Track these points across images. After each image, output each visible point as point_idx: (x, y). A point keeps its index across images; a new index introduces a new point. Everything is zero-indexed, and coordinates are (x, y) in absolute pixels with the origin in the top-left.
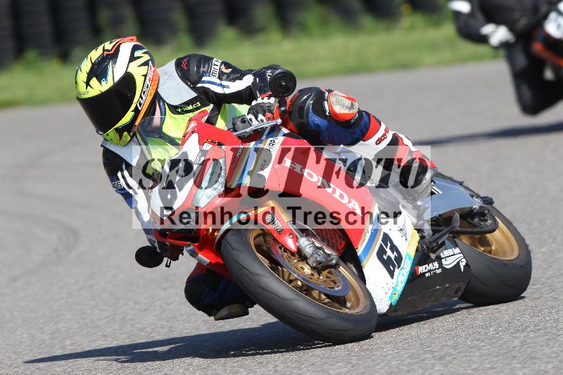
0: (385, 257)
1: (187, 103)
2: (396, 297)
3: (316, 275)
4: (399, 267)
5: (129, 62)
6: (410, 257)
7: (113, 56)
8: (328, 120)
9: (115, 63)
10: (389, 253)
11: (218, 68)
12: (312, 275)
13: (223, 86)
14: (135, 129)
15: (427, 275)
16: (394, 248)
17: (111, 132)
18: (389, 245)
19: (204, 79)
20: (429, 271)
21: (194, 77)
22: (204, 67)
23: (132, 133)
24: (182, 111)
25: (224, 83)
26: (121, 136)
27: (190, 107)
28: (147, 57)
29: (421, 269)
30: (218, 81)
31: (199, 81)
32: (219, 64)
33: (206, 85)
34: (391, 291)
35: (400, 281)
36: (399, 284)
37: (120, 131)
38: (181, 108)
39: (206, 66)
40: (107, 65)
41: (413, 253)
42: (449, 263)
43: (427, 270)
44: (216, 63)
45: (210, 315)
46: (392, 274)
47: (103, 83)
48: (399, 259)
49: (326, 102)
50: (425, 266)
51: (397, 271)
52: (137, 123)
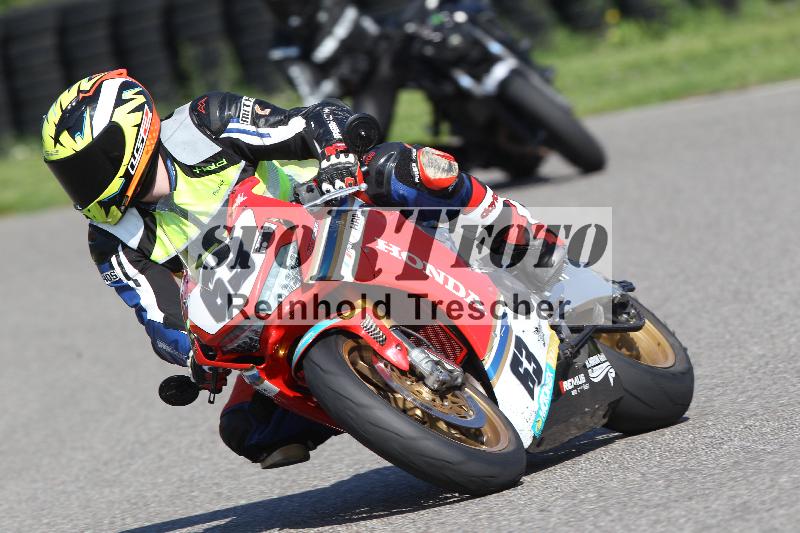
0: (522, 370)
1: (208, 162)
2: (540, 425)
3: (438, 401)
4: (539, 383)
5: (115, 108)
6: (550, 368)
7: (91, 99)
8: (418, 190)
9: (94, 109)
10: (526, 364)
11: (250, 109)
12: (434, 400)
13: (261, 136)
14: (126, 201)
15: (574, 393)
16: (531, 357)
17: (93, 205)
18: (524, 352)
19: (231, 126)
20: (576, 387)
21: (216, 125)
22: (230, 110)
23: (123, 208)
24: (202, 171)
25: (262, 130)
26: (107, 212)
27: (213, 167)
28: (141, 99)
29: (567, 385)
30: (253, 129)
31: (224, 129)
32: (251, 104)
33: (234, 135)
34: (533, 418)
35: (541, 402)
36: (543, 407)
37: (106, 206)
38: (199, 168)
39: (233, 108)
40: (83, 113)
41: (553, 363)
42: (597, 375)
43: (572, 386)
44: (247, 103)
45: (254, 460)
46: (531, 393)
47: (78, 138)
48: (538, 371)
49: (414, 164)
50: (569, 381)
51: (537, 389)
52: (130, 193)
